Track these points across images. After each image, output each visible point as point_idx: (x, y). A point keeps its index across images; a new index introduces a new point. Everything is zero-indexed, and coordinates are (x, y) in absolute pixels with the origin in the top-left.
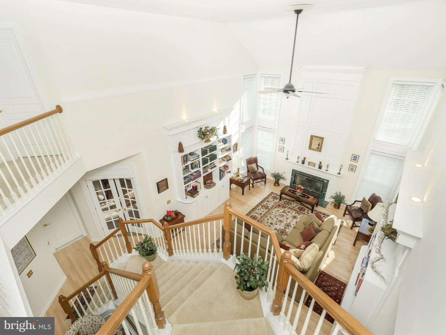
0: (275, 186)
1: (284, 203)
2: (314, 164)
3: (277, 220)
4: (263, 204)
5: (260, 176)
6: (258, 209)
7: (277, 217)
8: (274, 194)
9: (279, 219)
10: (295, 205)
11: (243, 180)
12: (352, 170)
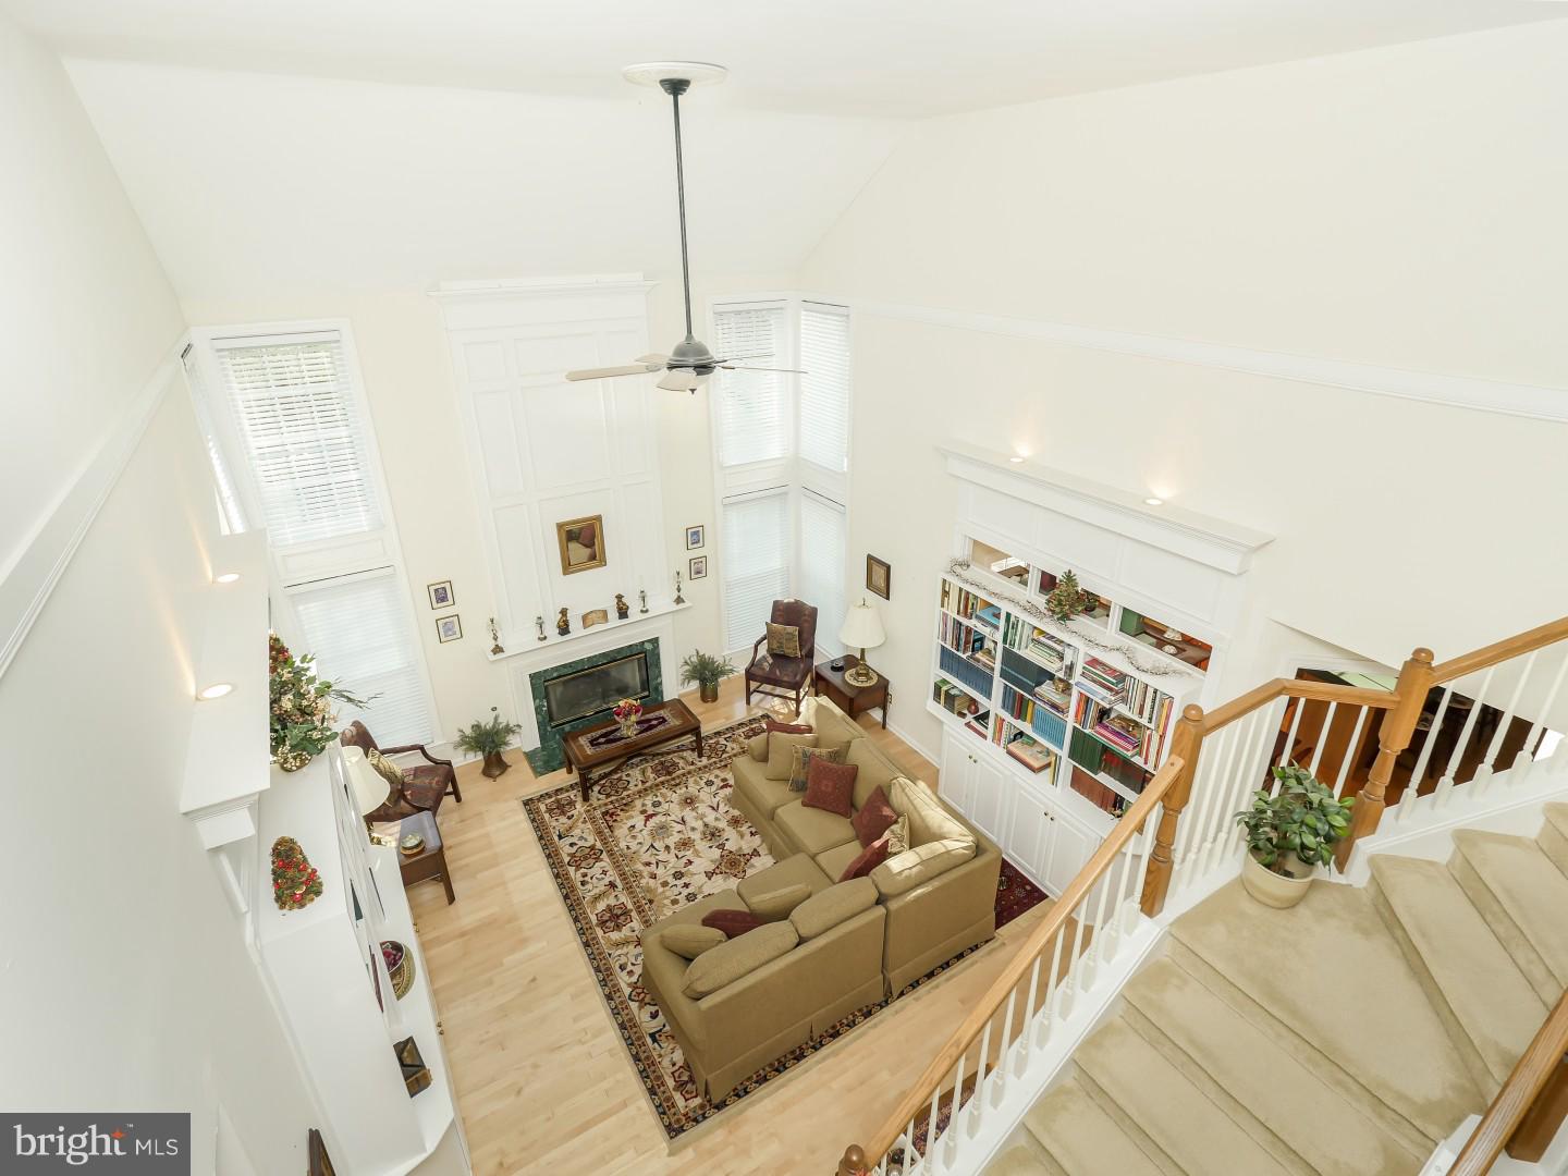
0: (498, 779)
1: (608, 795)
2: (601, 615)
3: (673, 851)
4: (567, 859)
5: (436, 779)
6: (583, 883)
7: (659, 845)
8: (539, 800)
9: (672, 846)
10: (634, 776)
11: (421, 842)
12: (699, 573)
